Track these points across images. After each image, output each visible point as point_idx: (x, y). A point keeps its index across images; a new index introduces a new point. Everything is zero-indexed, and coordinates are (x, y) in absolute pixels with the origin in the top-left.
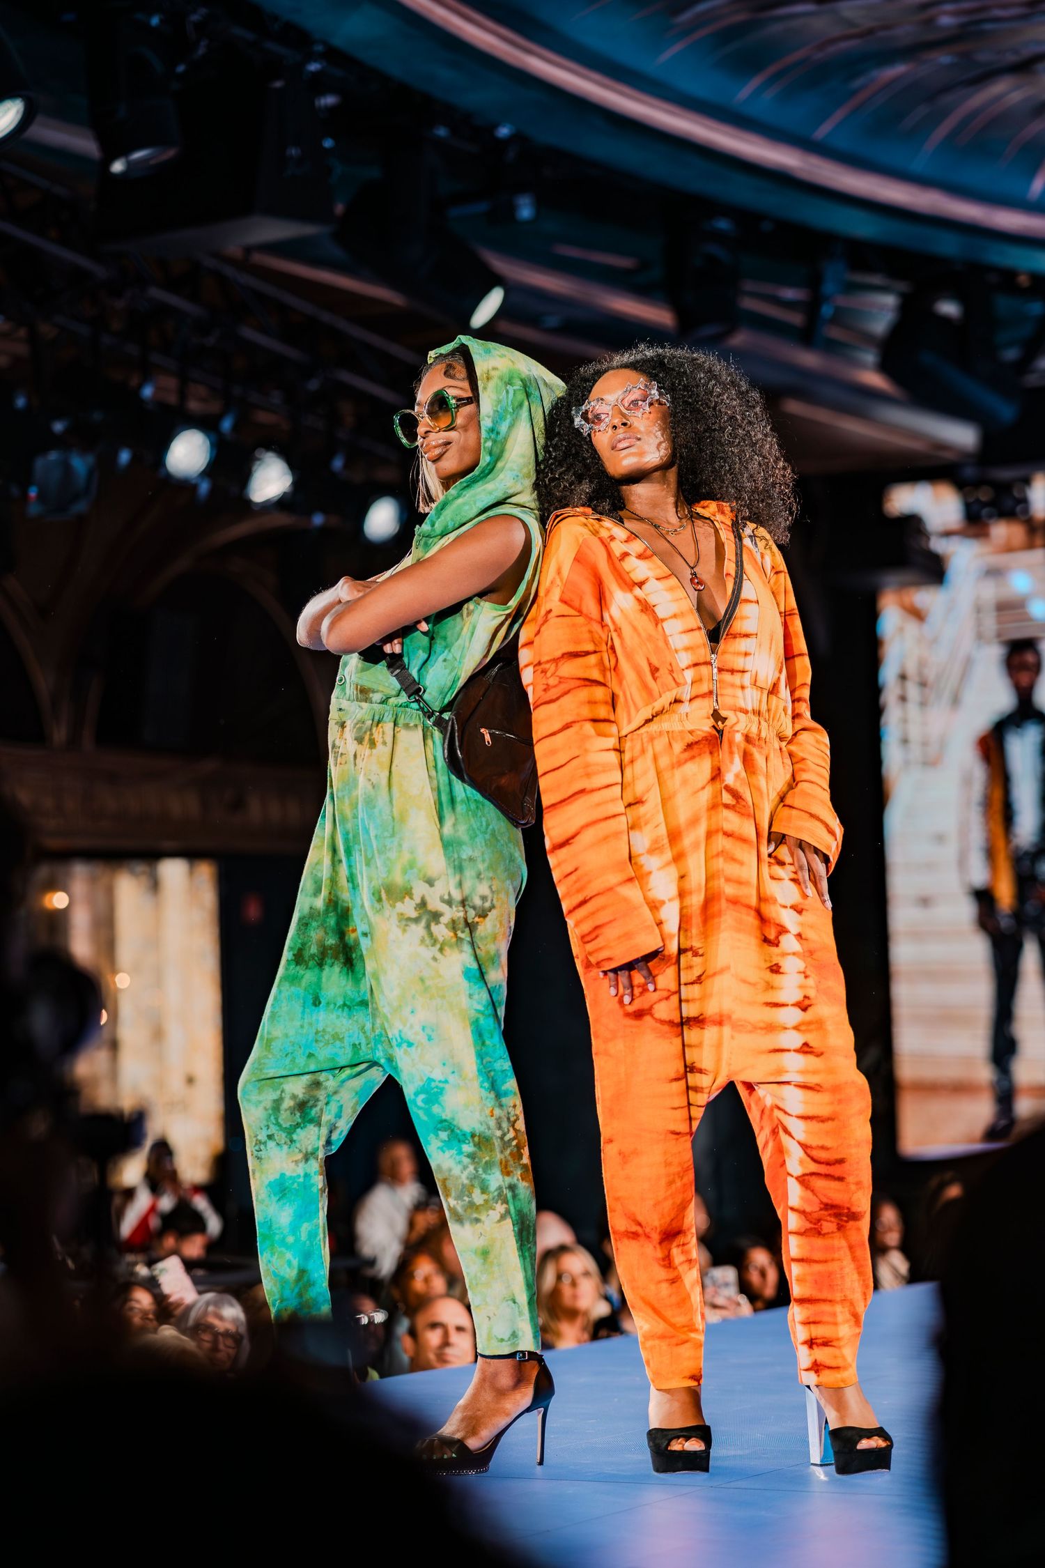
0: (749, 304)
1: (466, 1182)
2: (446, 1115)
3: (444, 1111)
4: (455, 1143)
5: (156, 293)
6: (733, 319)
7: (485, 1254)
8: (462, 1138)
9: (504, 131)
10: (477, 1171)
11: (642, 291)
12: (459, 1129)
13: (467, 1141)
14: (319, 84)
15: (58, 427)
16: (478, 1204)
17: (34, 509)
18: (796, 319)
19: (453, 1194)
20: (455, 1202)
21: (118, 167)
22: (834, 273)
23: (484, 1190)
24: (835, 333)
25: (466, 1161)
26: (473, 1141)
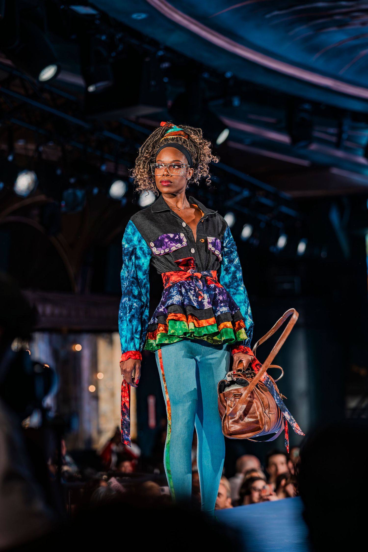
0: (317, 134)
5: (107, 134)
6: (311, 139)
9: (229, 75)
11: (279, 130)
14: (162, 59)
15: (72, 180)
17: (64, 209)
18: (334, 139)
21: (91, 89)
22: (347, 123)
24: (348, 144)
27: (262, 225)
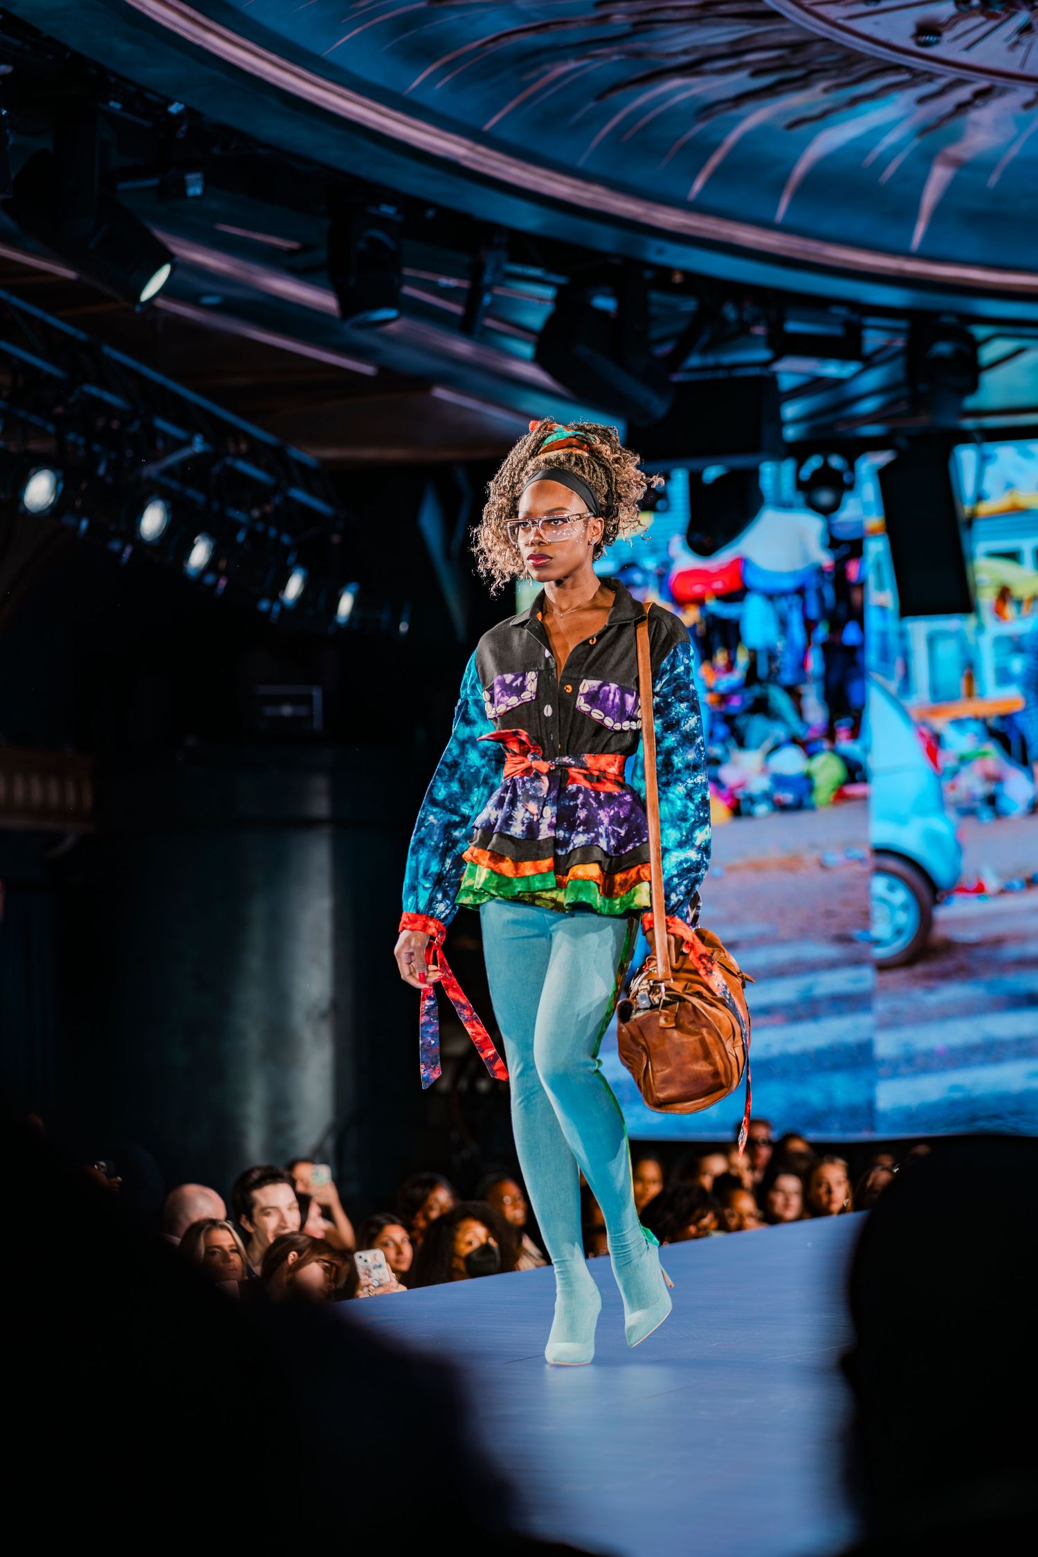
0: (407, 290)
9: (175, 108)
11: (302, 274)
18: (457, 309)
22: (494, 262)
24: (490, 322)
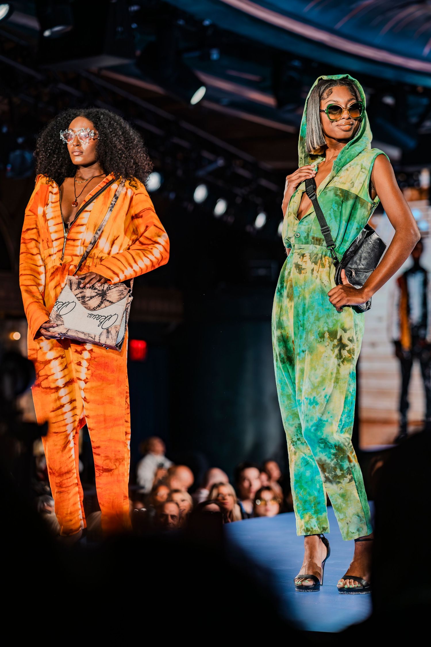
1: (333, 466)
2: (324, 436)
3: (322, 435)
4: (328, 449)
5: (62, 86)
7: (343, 496)
8: (330, 447)
9: (207, 23)
10: (338, 461)
11: (262, 90)
12: (329, 442)
13: (333, 448)
15: (20, 140)
16: (339, 475)
17: (9, 174)
19: (327, 471)
20: (328, 475)
21: (47, 33)
23: (342, 469)
25: (333, 457)
26: (336, 448)
27: (239, 200)
